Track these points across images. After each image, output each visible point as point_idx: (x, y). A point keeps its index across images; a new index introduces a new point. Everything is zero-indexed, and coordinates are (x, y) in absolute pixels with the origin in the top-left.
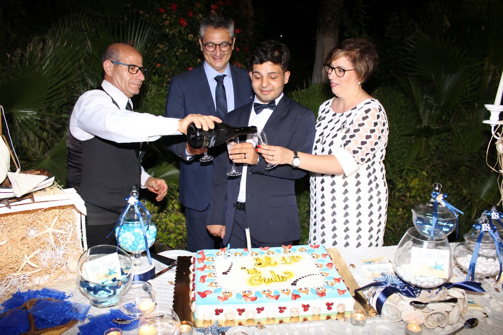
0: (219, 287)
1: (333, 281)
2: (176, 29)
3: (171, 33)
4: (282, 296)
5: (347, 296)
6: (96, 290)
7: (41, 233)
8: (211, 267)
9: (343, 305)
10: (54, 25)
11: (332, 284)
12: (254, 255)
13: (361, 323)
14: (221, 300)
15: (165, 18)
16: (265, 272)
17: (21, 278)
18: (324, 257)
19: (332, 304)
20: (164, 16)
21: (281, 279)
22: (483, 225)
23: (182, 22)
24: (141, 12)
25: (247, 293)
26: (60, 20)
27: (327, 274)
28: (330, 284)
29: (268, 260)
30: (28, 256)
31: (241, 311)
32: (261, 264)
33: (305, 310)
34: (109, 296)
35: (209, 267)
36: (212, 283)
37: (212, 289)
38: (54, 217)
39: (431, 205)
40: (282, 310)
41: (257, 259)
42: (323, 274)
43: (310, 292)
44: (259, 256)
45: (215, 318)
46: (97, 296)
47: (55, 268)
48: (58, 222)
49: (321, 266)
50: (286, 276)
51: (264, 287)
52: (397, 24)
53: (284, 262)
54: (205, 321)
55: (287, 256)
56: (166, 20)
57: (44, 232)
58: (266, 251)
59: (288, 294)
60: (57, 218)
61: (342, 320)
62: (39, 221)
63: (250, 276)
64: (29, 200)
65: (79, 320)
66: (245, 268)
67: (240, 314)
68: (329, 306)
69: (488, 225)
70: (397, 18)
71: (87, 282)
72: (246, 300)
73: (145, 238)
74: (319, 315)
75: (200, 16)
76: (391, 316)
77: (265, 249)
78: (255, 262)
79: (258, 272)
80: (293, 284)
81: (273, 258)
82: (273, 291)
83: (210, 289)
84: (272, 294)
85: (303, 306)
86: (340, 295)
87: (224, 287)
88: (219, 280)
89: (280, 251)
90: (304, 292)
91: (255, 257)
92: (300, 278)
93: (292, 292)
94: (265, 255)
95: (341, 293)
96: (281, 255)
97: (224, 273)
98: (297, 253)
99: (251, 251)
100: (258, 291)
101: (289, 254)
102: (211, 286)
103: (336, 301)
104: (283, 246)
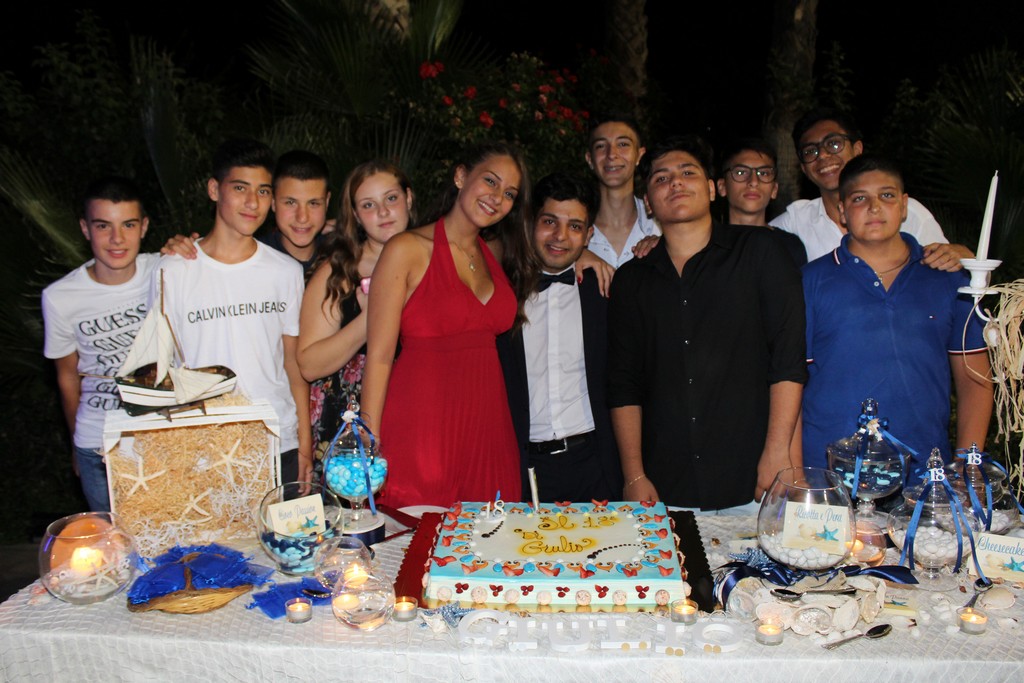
0: (471, 553)
1: (658, 555)
2: (472, 132)
3: (464, 139)
4: (566, 571)
5: (674, 578)
6: (283, 546)
7: (215, 465)
8: (467, 526)
9: (666, 592)
10: (265, 134)
11: (656, 560)
12: (543, 513)
13: (686, 619)
14: (467, 571)
15: (452, 113)
16: (551, 538)
17: (181, 528)
18: (658, 520)
19: (646, 589)
20: (452, 110)
21: (574, 548)
22: (932, 471)
23: (483, 119)
24: (411, 105)
25: (513, 564)
26: (276, 126)
27: (652, 545)
28: (652, 559)
29: (563, 522)
30: (196, 497)
31: (497, 590)
32: (549, 525)
33: (601, 596)
34: (304, 558)
35: (463, 526)
36: (461, 547)
37: (458, 556)
38: (235, 441)
39: (860, 438)
40: (562, 592)
41: (544, 519)
42: (647, 544)
43: (614, 570)
44: (551, 516)
45: (455, 597)
46: (284, 555)
47: (232, 519)
48: (241, 449)
49: (648, 532)
50: (583, 544)
51: (543, 557)
52: (912, 103)
53: (588, 524)
54: (440, 602)
55: (595, 517)
56: (455, 115)
57: (219, 463)
58: (563, 509)
59: (575, 569)
60: (239, 441)
61: (658, 614)
62: (211, 445)
63: (526, 541)
64: (198, 412)
65: (255, 585)
66: (520, 530)
67: (495, 594)
68: (642, 592)
69: (940, 471)
70: (912, 90)
71: (272, 534)
72: (506, 573)
73: (367, 476)
74: (624, 605)
75: (519, 106)
77: (563, 506)
78: (540, 522)
79: (539, 537)
80: (589, 557)
81: (572, 518)
82: (553, 564)
83: (455, 555)
84: (551, 568)
85: (598, 589)
86: (663, 575)
87: (479, 554)
88: (473, 544)
89: (587, 509)
90: (604, 568)
91: (543, 515)
92: (605, 549)
93: (584, 567)
94: (559, 514)
95: (665, 573)
96: (587, 514)
97: (484, 536)
98: (615, 513)
99: (537, 507)
100: (529, 563)
101: (601, 514)
102: (458, 550)
103: (655, 584)
104: (594, 501)
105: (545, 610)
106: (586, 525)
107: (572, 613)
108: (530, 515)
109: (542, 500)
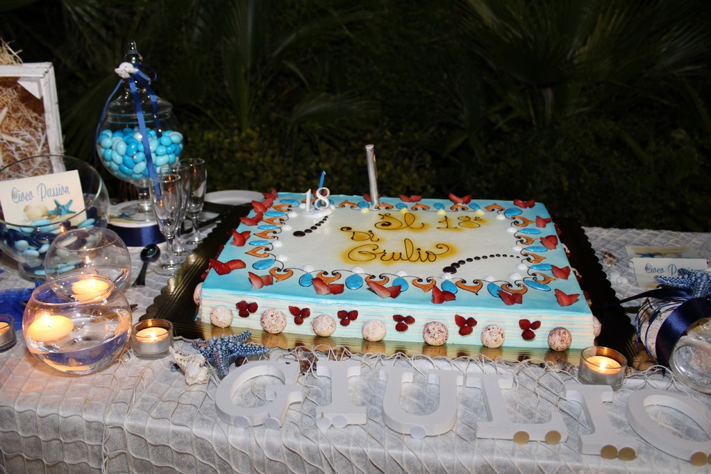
0: (271, 257)
1: (549, 273)
4: (411, 291)
5: (579, 310)
6: (13, 238)
8: (277, 221)
9: (566, 331)
11: (547, 279)
12: (383, 208)
13: (610, 381)
14: (256, 283)
16: (392, 241)
18: (541, 224)
19: (537, 325)
21: (424, 256)
25: (330, 275)
27: (538, 259)
28: (540, 278)
29: (409, 220)
31: (300, 314)
32: (389, 224)
33: (463, 332)
35: (270, 221)
36: (259, 248)
37: (250, 260)
40: (402, 323)
41: (383, 216)
42: (529, 256)
43: (484, 292)
44: (393, 212)
45: (240, 323)
49: (529, 241)
50: (437, 251)
51: (377, 268)
53: (444, 225)
54: (215, 328)
55: (453, 216)
58: (413, 204)
59: (425, 288)
61: (555, 369)
66: (349, 229)
67: (298, 322)
68: (528, 329)
72: (317, 289)
74: (500, 349)
76: (697, 377)
77: (411, 201)
78: (378, 220)
79: (375, 238)
80: (446, 270)
81: (422, 216)
82: (392, 278)
83: (245, 259)
84: (388, 285)
85: (460, 320)
86: (562, 305)
87: (282, 259)
88: (277, 244)
89: (443, 207)
90: (469, 289)
91: (383, 211)
92: (469, 260)
93: (439, 286)
94: (404, 211)
95: (565, 300)
96: (442, 213)
97: (298, 234)
98: (480, 213)
99: (375, 201)
100: (356, 275)
101: (461, 213)
102: (253, 253)
103: (549, 318)
104: (453, 197)
105: (374, 351)
106: (440, 225)
107: (418, 358)
108: (365, 210)
109: (383, 192)
